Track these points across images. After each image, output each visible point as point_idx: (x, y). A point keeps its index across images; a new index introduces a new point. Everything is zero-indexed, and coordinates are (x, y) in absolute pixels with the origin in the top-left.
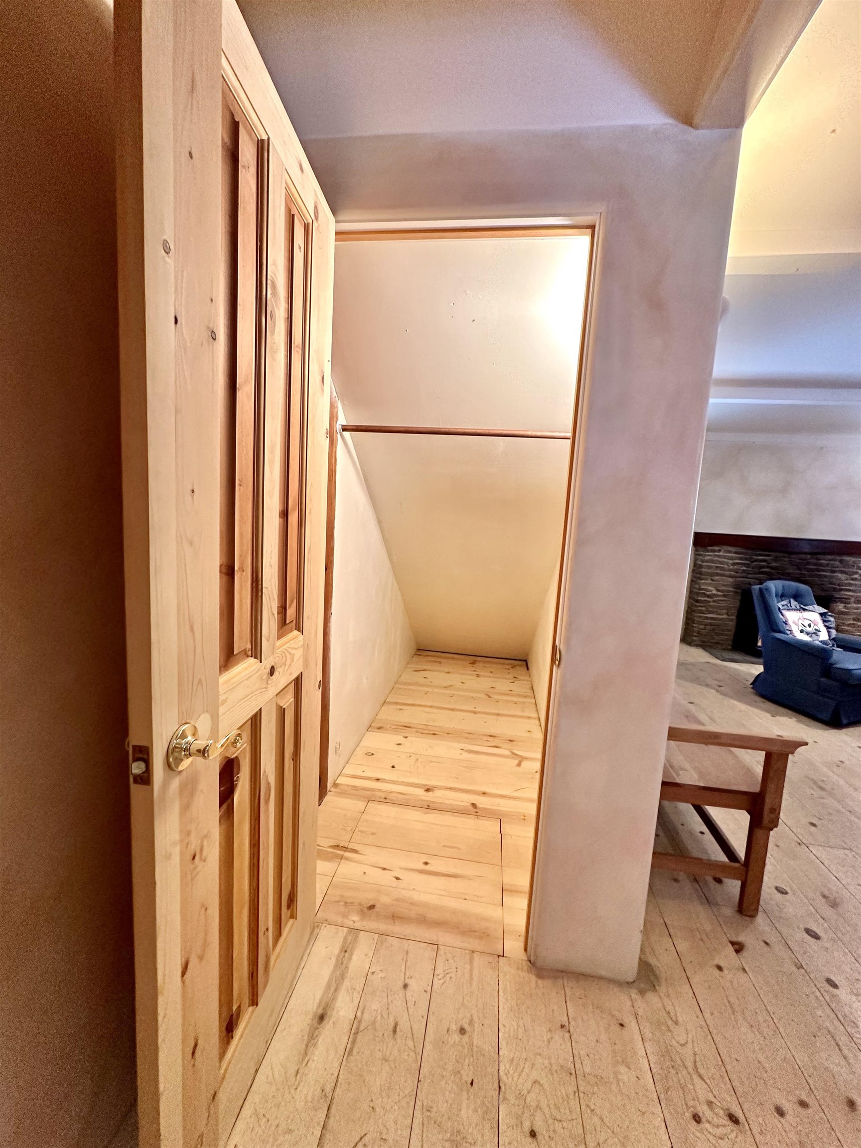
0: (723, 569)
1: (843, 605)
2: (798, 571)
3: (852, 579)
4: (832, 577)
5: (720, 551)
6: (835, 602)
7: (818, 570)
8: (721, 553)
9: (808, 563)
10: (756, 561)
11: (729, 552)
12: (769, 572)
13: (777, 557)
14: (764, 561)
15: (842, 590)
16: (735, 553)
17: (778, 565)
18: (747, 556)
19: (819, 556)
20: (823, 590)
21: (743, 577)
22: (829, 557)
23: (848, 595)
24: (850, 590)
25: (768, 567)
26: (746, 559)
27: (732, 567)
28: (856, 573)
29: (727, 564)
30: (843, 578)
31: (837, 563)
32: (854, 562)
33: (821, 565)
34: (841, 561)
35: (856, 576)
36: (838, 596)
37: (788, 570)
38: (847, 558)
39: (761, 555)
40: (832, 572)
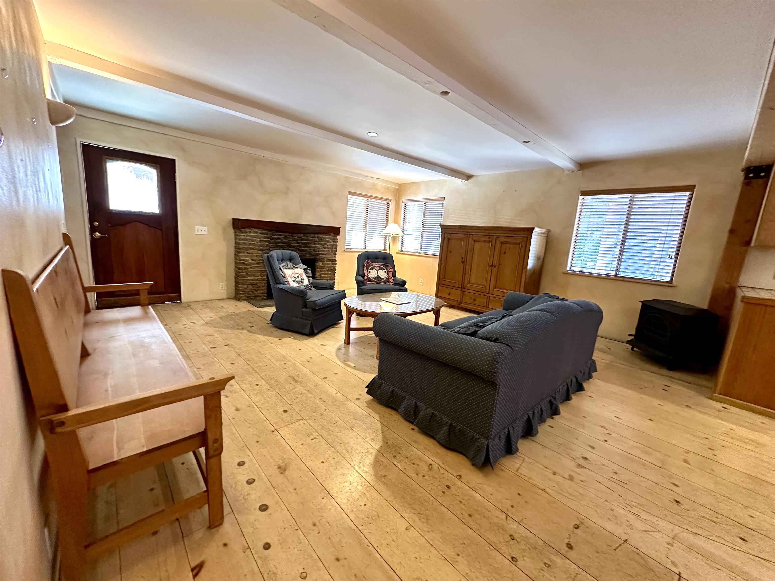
0: (253, 245)
1: (321, 263)
2: (298, 245)
3: (324, 248)
4: (314, 247)
5: (250, 232)
6: (318, 261)
7: (308, 243)
8: (251, 234)
9: (303, 240)
10: (273, 239)
11: (256, 233)
12: (282, 246)
13: (285, 236)
14: (278, 238)
15: (320, 254)
16: (260, 233)
17: (287, 241)
18: (268, 236)
19: (308, 235)
20: (312, 255)
21: (267, 250)
22: (312, 235)
23: (323, 257)
24: (323, 254)
25: (282, 243)
26: (268, 238)
27: (259, 243)
28: (326, 244)
29: (256, 241)
30: (320, 248)
31: (316, 239)
32: (324, 238)
33: (309, 240)
34: (318, 238)
35: (326, 246)
36: (319, 258)
37: (292, 244)
38: (321, 236)
39: (276, 235)
40: (315, 244)
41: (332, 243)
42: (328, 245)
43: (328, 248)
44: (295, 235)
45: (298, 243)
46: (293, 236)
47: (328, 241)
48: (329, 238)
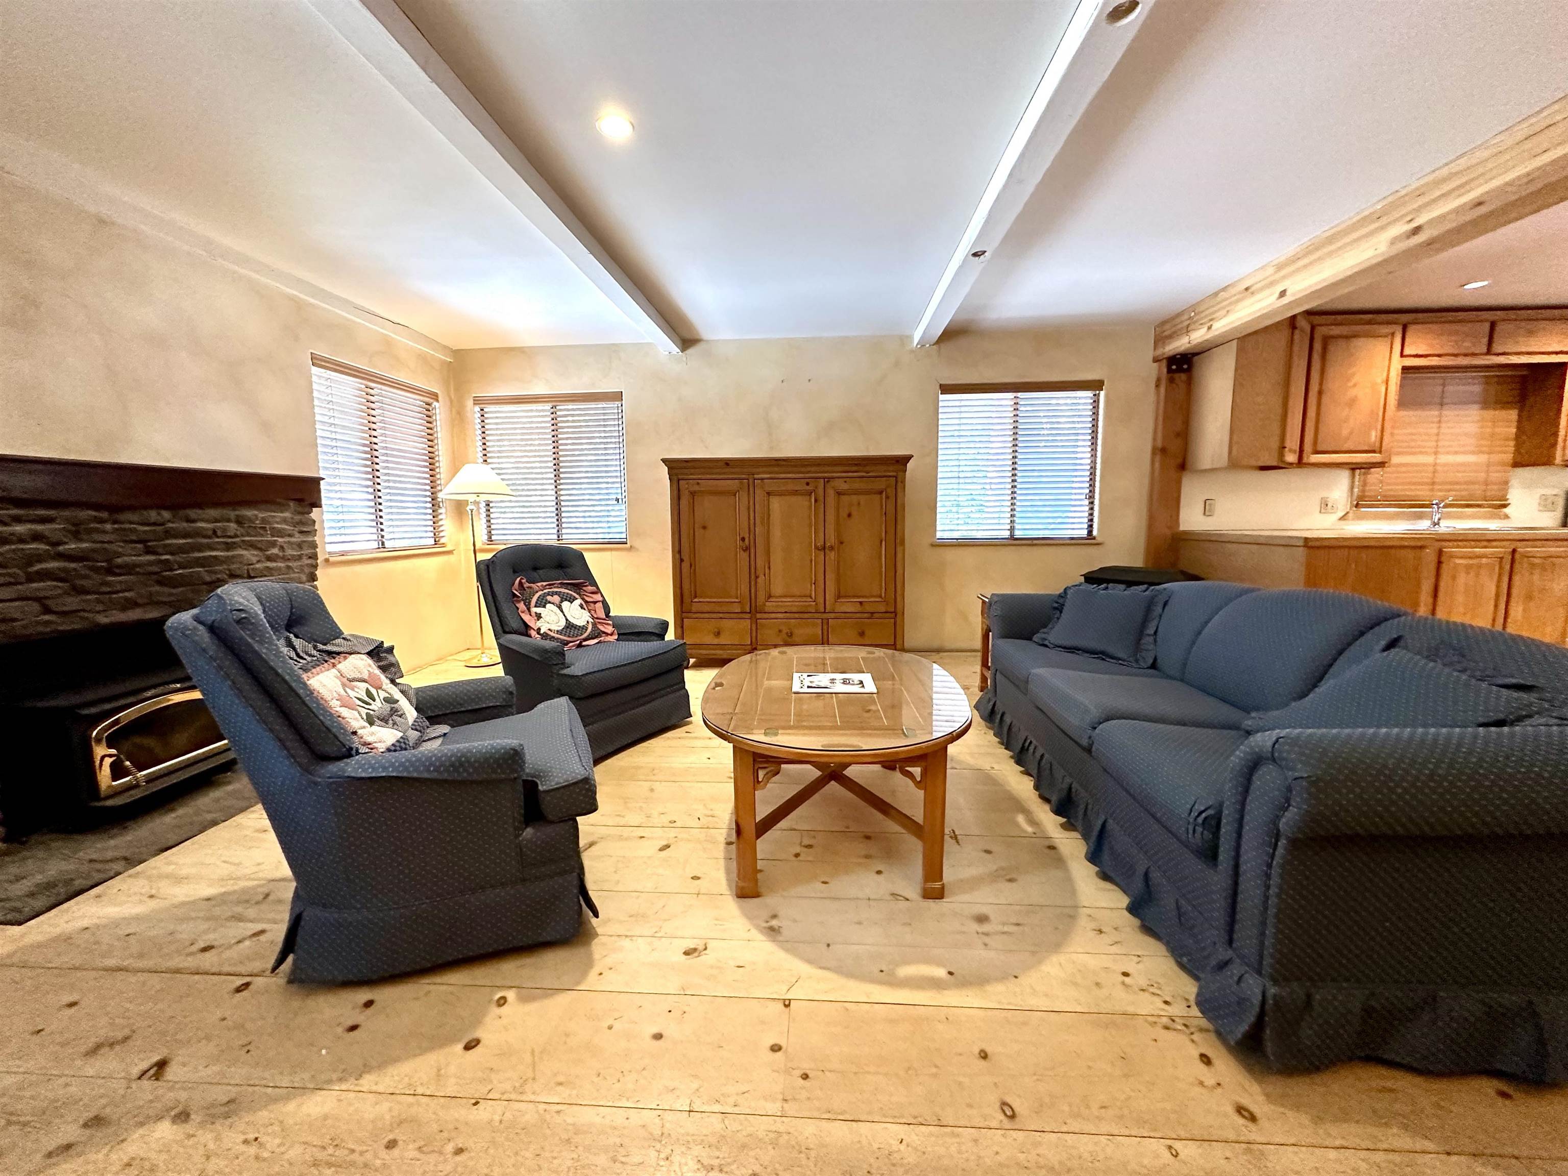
2: (152, 558)
3: (269, 559)
4: (228, 560)
7: (200, 547)
9: (169, 534)
12: (64, 570)
14: (37, 537)
17: (85, 545)
19: (190, 513)
22: (212, 513)
28: (273, 544)
30: (254, 559)
31: (233, 525)
32: (264, 520)
33: (198, 533)
34: (239, 521)
35: (275, 551)
37: (120, 555)
38: (249, 513)
39: (18, 520)
40: (229, 547)
41: (298, 538)
42: (282, 548)
43: (285, 559)
44: (129, 516)
45: (149, 551)
46: (115, 522)
47: (280, 533)
48: (281, 518)
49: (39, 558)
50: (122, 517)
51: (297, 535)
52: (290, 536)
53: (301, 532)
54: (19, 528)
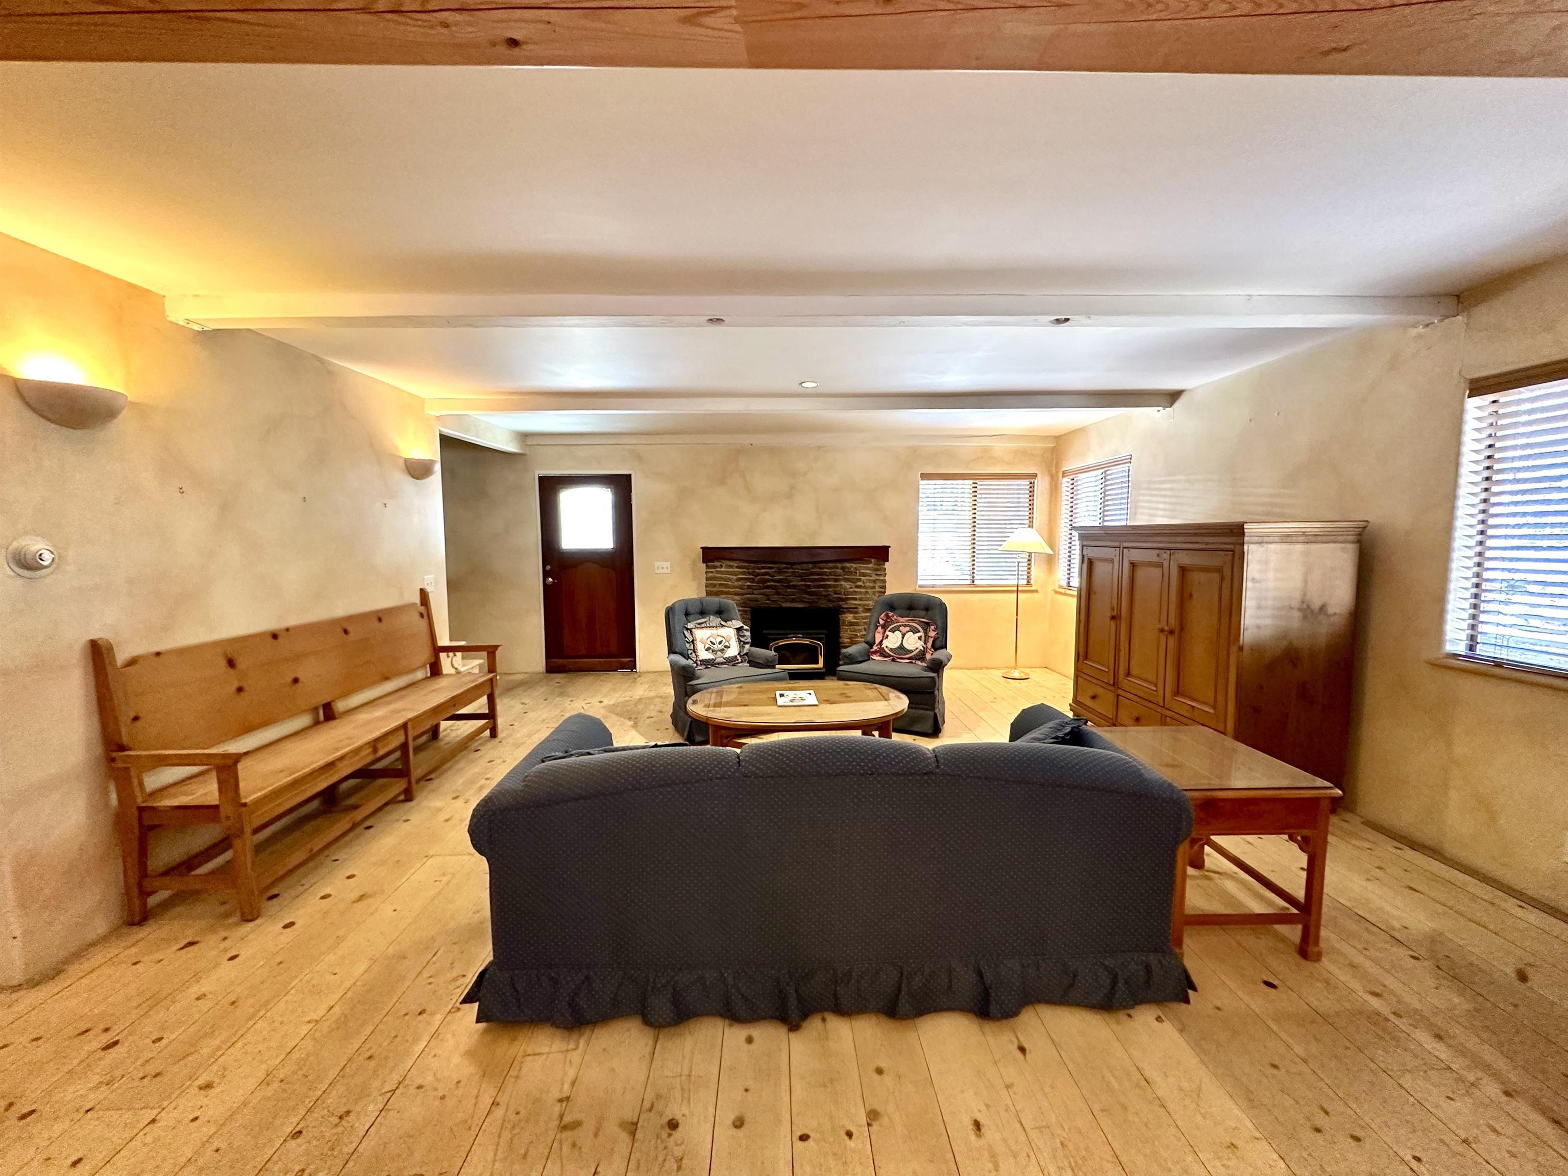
0: (726, 586)
1: (852, 615)
2: (803, 583)
3: (857, 587)
4: (834, 586)
5: (721, 566)
6: (844, 613)
7: (824, 580)
8: (723, 569)
9: (812, 574)
10: (758, 575)
11: (731, 567)
12: (775, 586)
13: (779, 569)
14: (768, 574)
15: (848, 599)
16: (737, 567)
17: (782, 577)
18: (751, 571)
19: (821, 565)
20: (830, 601)
21: (749, 594)
22: (831, 565)
23: (855, 604)
24: (855, 599)
25: (773, 581)
26: (749, 573)
27: (736, 583)
28: (859, 580)
29: (730, 579)
30: (848, 587)
31: (839, 571)
32: (856, 568)
33: (824, 574)
34: (843, 568)
35: (860, 583)
36: (845, 606)
37: (792, 581)
38: (848, 565)
39: (763, 568)
40: (836, 580)
41: (874, 577)
42: (864, 583)
43: (865, 587)
44: (797, 566)
45: (802, 580)
46: (793, 569)
47: (864, 575)
48: (867, 568)
49: (768, 581)
50: (794, 567)
51: (874, 576)
52: (870, 576)
53: (876, 575)
54: (763, 571)
